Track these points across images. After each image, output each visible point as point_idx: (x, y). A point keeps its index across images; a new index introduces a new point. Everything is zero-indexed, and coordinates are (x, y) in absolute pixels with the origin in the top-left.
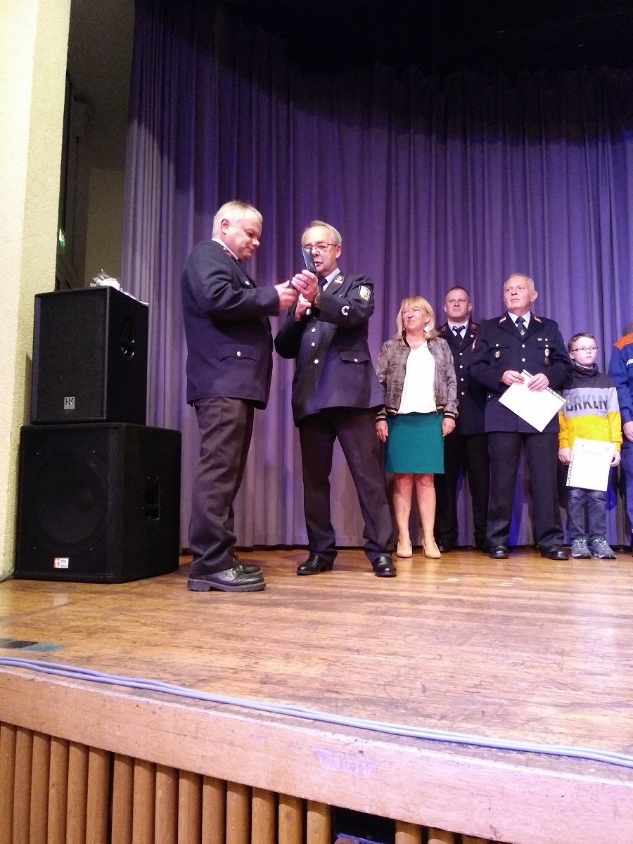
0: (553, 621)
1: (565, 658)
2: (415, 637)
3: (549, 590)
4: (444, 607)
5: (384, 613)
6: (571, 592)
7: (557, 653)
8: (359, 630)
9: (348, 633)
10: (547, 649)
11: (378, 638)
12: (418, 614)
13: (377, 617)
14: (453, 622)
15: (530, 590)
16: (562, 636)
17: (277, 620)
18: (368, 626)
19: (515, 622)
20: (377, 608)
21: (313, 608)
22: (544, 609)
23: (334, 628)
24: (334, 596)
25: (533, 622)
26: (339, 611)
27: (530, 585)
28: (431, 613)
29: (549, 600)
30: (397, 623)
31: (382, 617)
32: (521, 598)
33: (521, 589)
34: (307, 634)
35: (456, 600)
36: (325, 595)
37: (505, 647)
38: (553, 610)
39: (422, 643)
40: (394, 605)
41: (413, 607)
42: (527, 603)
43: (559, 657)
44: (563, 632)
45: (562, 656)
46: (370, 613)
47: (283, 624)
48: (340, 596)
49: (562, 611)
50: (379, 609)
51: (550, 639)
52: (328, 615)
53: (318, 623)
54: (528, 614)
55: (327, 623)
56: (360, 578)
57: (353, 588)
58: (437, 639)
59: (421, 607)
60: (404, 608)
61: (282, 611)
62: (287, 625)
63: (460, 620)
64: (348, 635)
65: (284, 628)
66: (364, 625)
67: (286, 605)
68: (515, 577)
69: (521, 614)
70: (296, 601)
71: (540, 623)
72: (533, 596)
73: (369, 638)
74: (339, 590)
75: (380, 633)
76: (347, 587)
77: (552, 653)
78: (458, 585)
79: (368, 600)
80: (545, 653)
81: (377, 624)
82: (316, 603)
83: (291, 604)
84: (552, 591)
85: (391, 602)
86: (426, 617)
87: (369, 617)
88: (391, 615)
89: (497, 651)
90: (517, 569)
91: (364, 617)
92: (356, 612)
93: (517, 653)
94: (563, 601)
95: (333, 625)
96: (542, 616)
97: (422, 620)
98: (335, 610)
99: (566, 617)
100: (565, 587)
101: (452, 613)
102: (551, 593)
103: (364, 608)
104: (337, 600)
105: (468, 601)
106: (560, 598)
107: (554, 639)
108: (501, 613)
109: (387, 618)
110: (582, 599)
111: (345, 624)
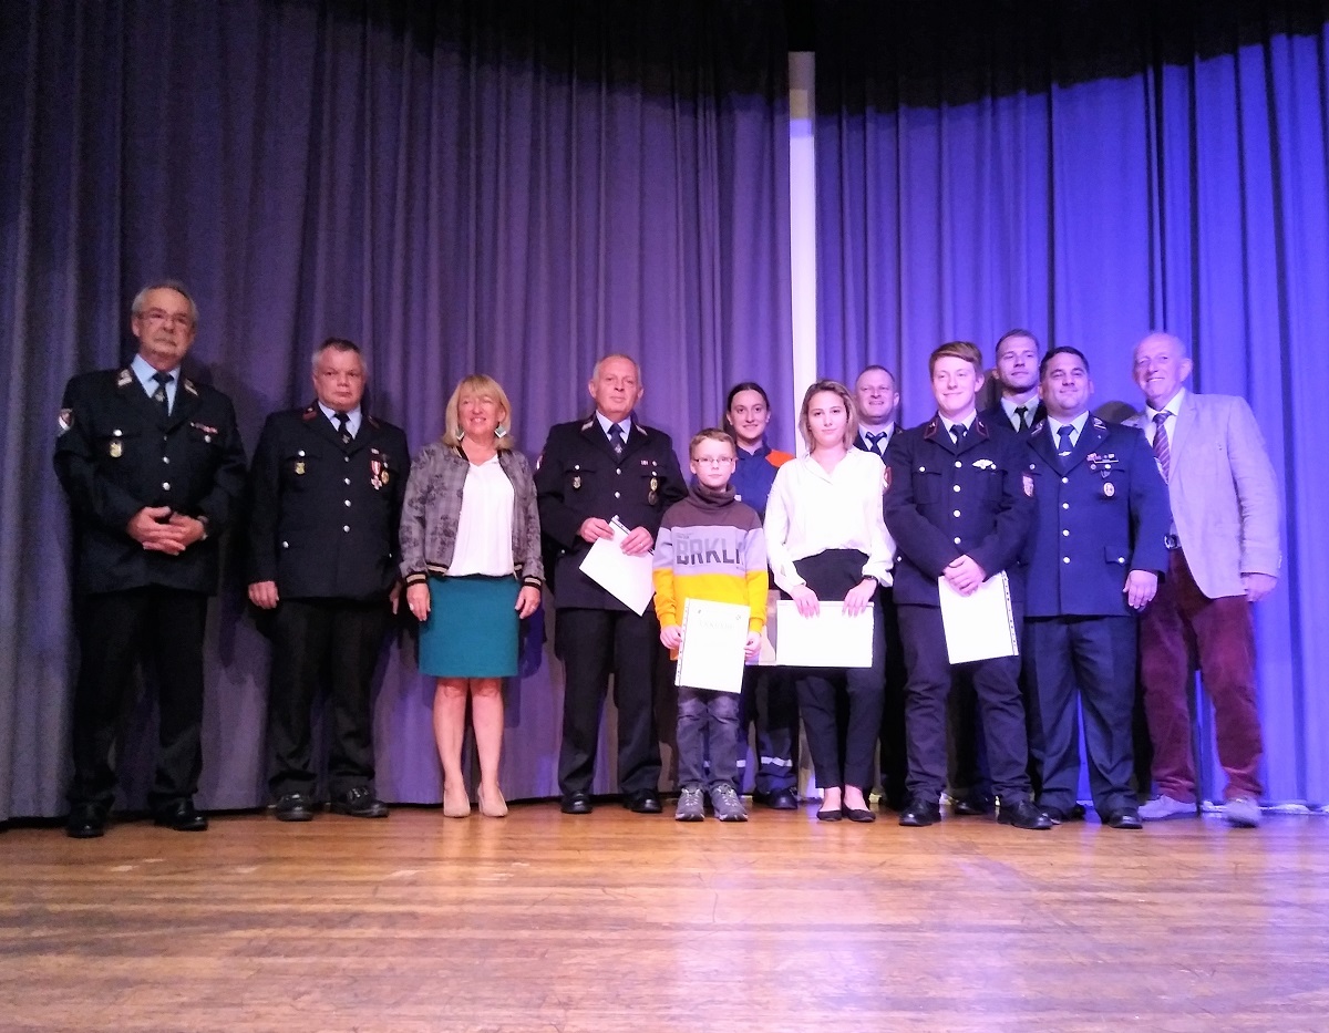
0: (563, 944)
1: (571, 1012)
2: (316, 995)
3: (568, 885)
4: (380, 931)
5: (263, 952)
6: (603, 886)
7: (560, 1005)
8: (207, 990)
9: (185, 999)
10: (544, 999)
11: (241, 1005)
12: (329, 948)
13: (247, 960)
14: (390, 959)
15: (537, 885)
16: (572, 971)
17: (36, 983)
18: (226, 980)
19: (499, 950)
20: (250, 940)
21: (118, 950)
22: (553, 922)
23: (155, 992)
24: (167, 922)
25: (530, 948)
26: (170, 955)
27: (538, 876)
28: (353, 944)
29: (564, 903)
30: (285, 971)
31: (257, 960)
32: (519, 902)
33: (522, 886)
34: (96, 1008)
35: (403, 914)
36: (147, 922)
37: (473, 1001)
38: (568, 922)
39: (327, 1008)
40: (286, 932)
41: (321, 935)
42: (528, 912)
43: (560, 1012)
44: (575, 964)
45: (567, 1010)
46: (236, 953)
47: (48, 992)
48: (179, 922)
49: (582, 923)
50: (254, 943)
51: (552, 978)
52: (148, 963)
53: (124, 982)
54: (524, 934)
55: (143, 982)
56: (228, 879)
57: (208, 902)
58: (356, 995)
59: (335, 933)
60: (304, 939)
61: (51, 963)
62: (58, 992)
63: (403, 954)
64: (183, 1005)
65: (50, 1000)
66: (218, 979)
67: (61, 948)
68: (515, 861)
69: (513, 935)
70: (83, 938)
71: (541, 950)
72: (540, 898)
73: (225, 1006)
74: (180, 907)
75: (247, 995)
76: (197, 901)
77: (550, 1005)
78: (413, 883)
79: (235, 926)
80: (539, 1006)
81: (244, 975)
82: (127, 939)
83: (69, 945)
84: (574, 886)
85: (282, 927)
86: (343, 954)
87: (230, 961)
88: (276, 954)
89: (458, 1011)
90: (523, 844)
91: (220, 963)
92: (207, 954)
93: (494, 1011)
94: (587, 903)
95: (155, 984)
96: (548, 936)
97: (333, 960)
98: (165, 952)
99: (587, 935)
100: (596, 875)
101: (393, 941)
102: (570, 890)
103: (223, 945)
104: (171, 930)
105: (425, 915)
106: (586, 897)
107: (559, 977)
108: (480, 934)
109: (267, 961)
110: (620, 897)
111: (181, 980)
